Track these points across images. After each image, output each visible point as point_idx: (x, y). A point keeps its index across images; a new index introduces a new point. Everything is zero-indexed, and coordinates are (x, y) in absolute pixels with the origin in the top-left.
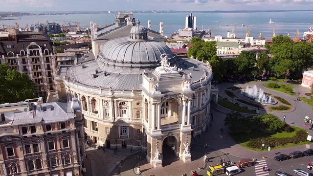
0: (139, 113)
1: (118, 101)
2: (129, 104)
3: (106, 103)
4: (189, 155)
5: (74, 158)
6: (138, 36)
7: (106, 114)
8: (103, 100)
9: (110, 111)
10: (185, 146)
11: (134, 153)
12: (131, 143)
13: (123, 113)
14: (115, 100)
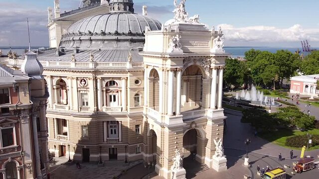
0: (138, 98)
1: (103, 79)
2: (121, 84)
3: (83, 83)
4: (224, 159)
5: (27, 170)
6: (122, 6)
7: (83, 104)
8: (77, 79)
9: (90, 97)
10: (217, 144)
11: (131, 165)
12: (126, 149)
13: (111, 101)
14: (99, 77)
